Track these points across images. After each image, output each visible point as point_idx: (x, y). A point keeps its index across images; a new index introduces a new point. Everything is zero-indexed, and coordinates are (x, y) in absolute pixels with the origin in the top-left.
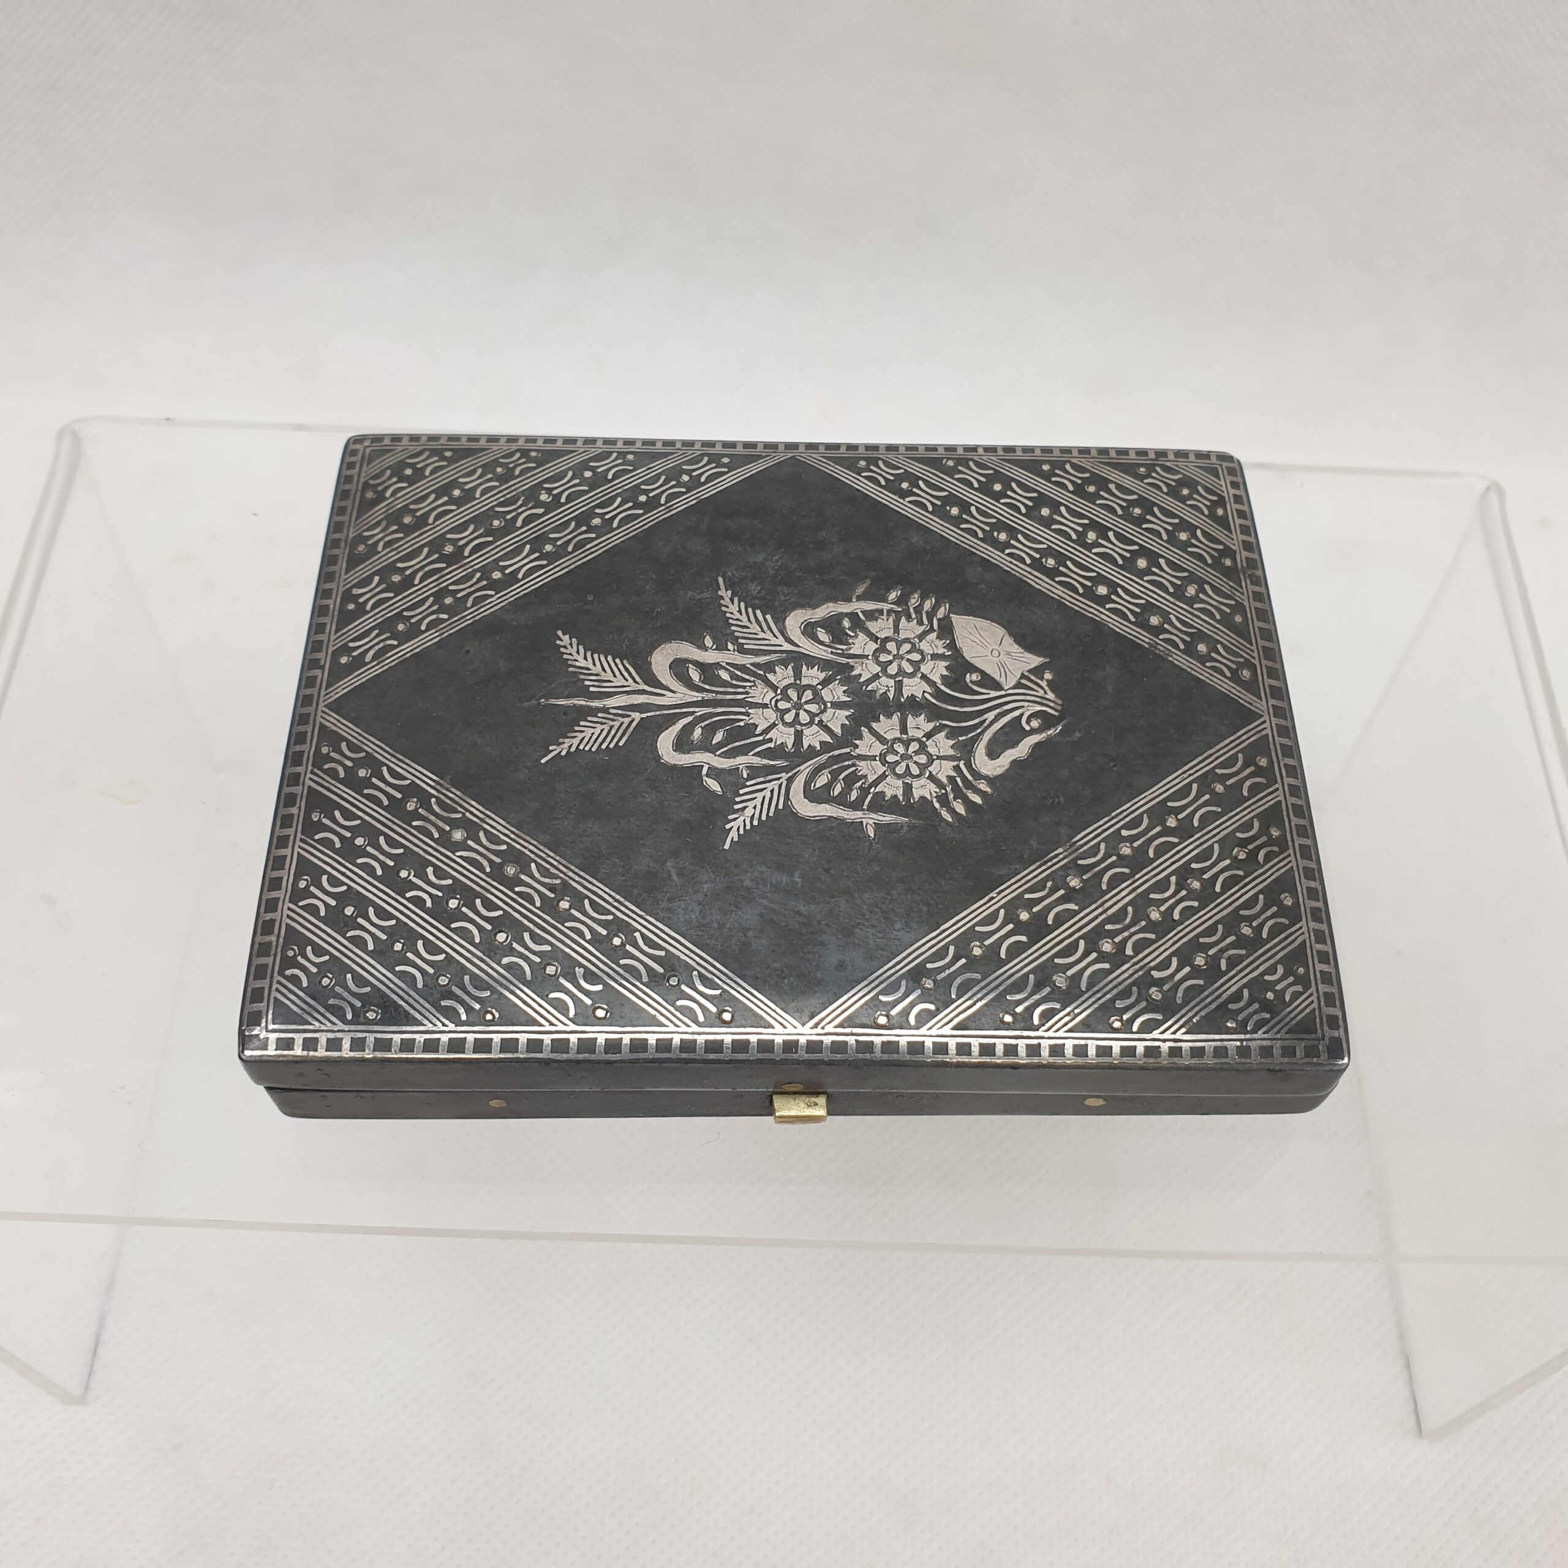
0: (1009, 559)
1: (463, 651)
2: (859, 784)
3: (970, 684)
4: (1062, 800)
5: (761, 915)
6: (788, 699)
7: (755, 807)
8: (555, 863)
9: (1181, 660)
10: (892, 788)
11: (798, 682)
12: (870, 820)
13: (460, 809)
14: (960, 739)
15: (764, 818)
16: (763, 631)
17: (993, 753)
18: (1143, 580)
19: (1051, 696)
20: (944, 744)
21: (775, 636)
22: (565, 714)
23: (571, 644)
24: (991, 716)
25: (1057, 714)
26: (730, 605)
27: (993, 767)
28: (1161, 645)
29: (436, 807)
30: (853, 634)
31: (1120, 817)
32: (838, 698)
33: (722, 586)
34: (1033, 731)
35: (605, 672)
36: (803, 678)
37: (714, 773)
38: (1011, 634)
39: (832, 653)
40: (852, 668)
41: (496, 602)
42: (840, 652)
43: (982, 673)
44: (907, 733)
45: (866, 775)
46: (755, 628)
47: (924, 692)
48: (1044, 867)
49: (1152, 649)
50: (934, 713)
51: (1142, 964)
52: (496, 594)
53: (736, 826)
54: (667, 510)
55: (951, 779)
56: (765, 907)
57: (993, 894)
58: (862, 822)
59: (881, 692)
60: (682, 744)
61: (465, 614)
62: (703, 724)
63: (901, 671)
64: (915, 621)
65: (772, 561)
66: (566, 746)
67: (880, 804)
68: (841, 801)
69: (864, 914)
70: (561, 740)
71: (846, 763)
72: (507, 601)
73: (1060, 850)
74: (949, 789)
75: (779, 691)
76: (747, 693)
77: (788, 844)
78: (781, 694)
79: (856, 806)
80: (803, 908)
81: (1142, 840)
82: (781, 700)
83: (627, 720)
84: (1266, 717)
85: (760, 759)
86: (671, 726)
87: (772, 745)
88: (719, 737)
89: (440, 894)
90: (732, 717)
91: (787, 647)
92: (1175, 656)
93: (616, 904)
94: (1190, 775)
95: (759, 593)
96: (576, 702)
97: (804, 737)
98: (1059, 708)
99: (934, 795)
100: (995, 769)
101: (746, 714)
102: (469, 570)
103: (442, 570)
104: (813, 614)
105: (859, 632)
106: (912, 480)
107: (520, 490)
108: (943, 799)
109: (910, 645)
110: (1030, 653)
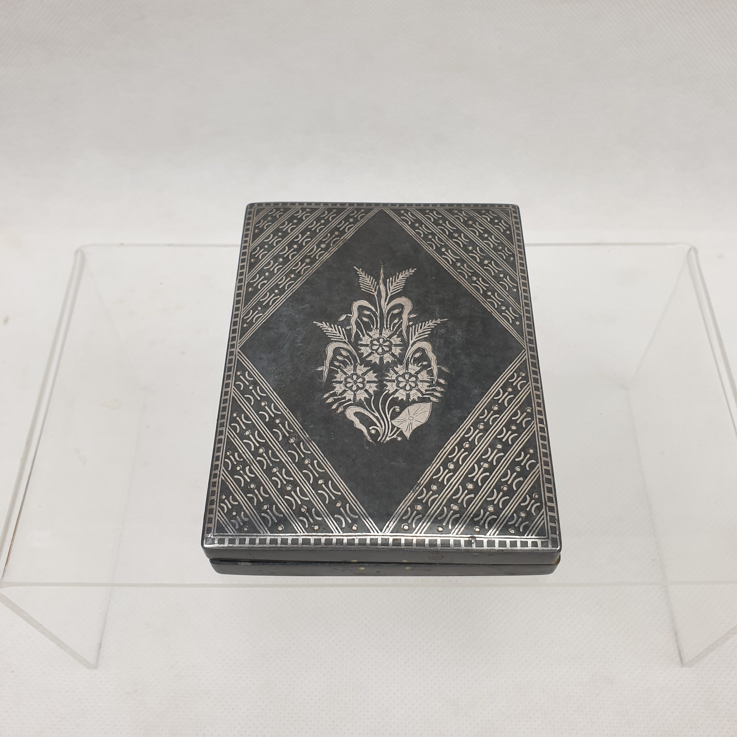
0: (467, 428)
1: (405, 242)
2: (342, 365)
3: (393, 408)
4: (333, 439)
5: (284, 333)
6: (384, 341)
7: (332, 331)
8: (310, 272)
9: (411, 496)
10: (340, 377)
11: (393, 346)
12: (325, 369)
13: (334, 246)
14: (365, 403)
15: (327, 334)
16: (419, 334)
17: (356, 414)
18: (459, 485)
19: (388, 439)
20: (362, 396)
21: (417, 338)
22: (376, 273)
23: (410, 273)
24: (377, 414)
25: (378, 440)
26: (433, 323)
27: (350, 413)
28: (419, 488)
29: (335, 239)
30: (419, 365)
31: (323, 461)
32: (385, 359)
33: (443, 320)
34: (369, 431)
35: (397, 284)
36: (395, 347)
37: (348, 319)
38: (421, 425)
39: (409, 358)
40: (401, 364)
41: (430, 250)
42: (409, 360)
43: (400, 413)
44: (367, 383)
45: (346, 368)
46: (420, 331)
47: (389, 390)
48: (300, 429)
49: (417, 484)
50: (377, 394)
51: (253, 463)
52: (434, 250)
54: (483, 301)
55: (345, 398)
56: (287, 335)
57: (288, 410)
58: (324, 366)
59: (389, 374)
60: (361, 308)
61: (423, 241)
62: (371, 314)
63: (400, 382)
64: (428, 389)
65: (459, 336)
66: (361, 273)
67: (332, 373)
68: (334, 359)
69: (282, 366)
70: (364, 272)
71: (352, 361)
72: (430, 253)
73: (308, 436)
74: (339, 397)
75: (388, 339)
76: (387, 328)
77: (315, 342)
78: (387, 340)
79: (331, 364)
80: (286, 346)
81: (312, 469)
82: (384, 340)
83: (373, 291)
84: (380, 534)
85: (355, 332)
86: (371, 304)
87: (361, 336)
88: (365, 319)
89: (299, 243)
90: (375, 324)
91: (411, 342)
92: (413, 494)
93: (292, 290)
94: (345, 492)
95: (440, 333)
96: (382, 275)
97: (365, 347)
98: (382, 441)
99: (337, 392)
100: (349, 414)
101: (377, 328)
102: (445, 242)
103: (445, 234)
104: (430, 351)
105: (420, 367)
106: (514, 393)
107: (489, 254)
108: (335, 394)
109: (414, 386)
110: (412, 433)
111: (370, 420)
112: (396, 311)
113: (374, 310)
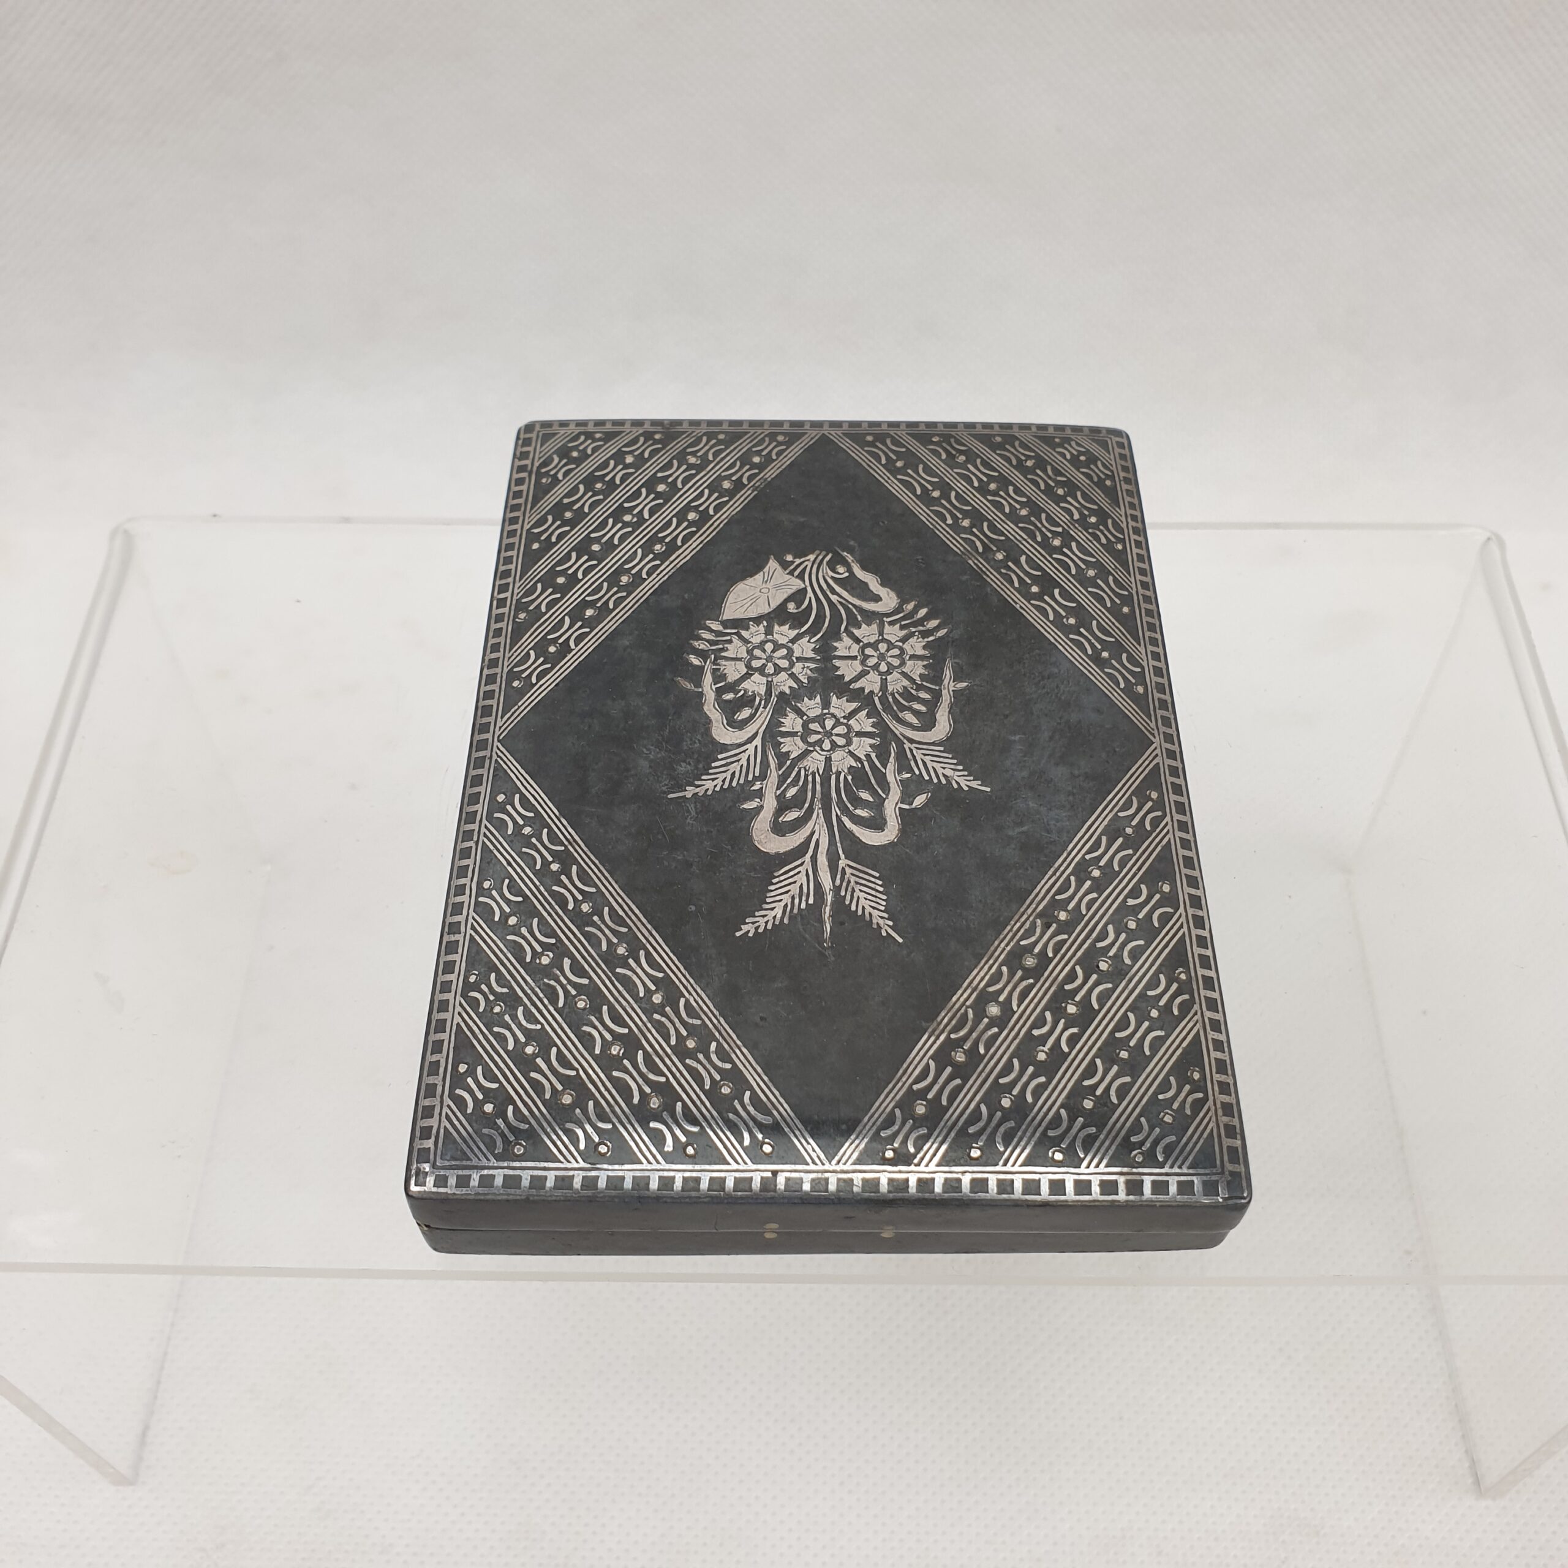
0: (654, 575)
1: (761, 1023)
2: (913, 691)
3: (800, 610)
4: (920, 557)
5: (1057, 764)
6: (820, 743)
7: (944, 768)
8: (1018, 925)
9: (771, 473)
10: (916, 669)
11: (799, 734)
12: (950, 685)
13: (962, 1011)
14: (860, 619)
15: (954, 761)
17: (877, 599)
18: (681, 489)
19: (812, 557)
20: (866, 630)
21: (744, 751)
22: (842, 923)
23: (753, 923)
24: (834, 598)
25: (830, 555)
26: (704, 788)
27: (888, 600)
28: (755, 484)
29: (962, 1033)
30: (742, 692)
31: (934, 523)
32: (818, 704)
33: (681, 794)
34: (850, 570)
35: (789, 891)
36: (795, 730)
37: (907, 799)
38: (744, 579)
39: (765, 708)
40: (782, 693)
41: (693, 994)
42: (763, 702)
43: (787, 601)
44: (856, 656)
45: (903, 686)
46: (735, 767)
47: (809, 642)
48: (988, 573)
49: (758, 489)
50: (834, 634)
51: (1069, 524)
52: (684, 996)
53: (964, 781)
54: (574, 844)
55: (902, 628)
56: (1048, 761)
57: (1018, 607)
58: (953, 691)
59: (809, 672)
60: (877, 823)
61: (711, 1026)
62: (851, 808)
63: (787, 657)
64: (727, 645)
65: (648, 753)
66: (881, 922)
67: (934, 675)
68: (932, 705)
69: (1047, 693)
70: (875, 926)
71: (891, 700)
72: (695, 985)
73: (970, 562)
74: (913, 630)
75: (812, 749)
76: (813, 774)
77: (981, 743)
78: (814, 747)
79: (937, 696)
80: (1047, 735)
81: (955, 512)
82: (821, 747)
83: (848, 871)
84: (824, 433)
85: (889, 764)
86: (854, 835)
87: (873, 755)
88: (865, 795)
89: (1063, 1021)
90: (842, 785)
91: (758, 741)
92: (767, 476)
93: (1058, 874)
94: (889, 479)
95: (689, 764)
96: (827, 915)
97: (863, 730)
98: (824, 553)
99: (921, 639)
100: (891, 598)
101: (838, 774)
102: (649, 1025)
103: (646, 1055)
104: (717, 721)
105: (740, 688)
107: (533, 984)
108: (925, 634)
109: (755, 650)
110: (764, 568)
111: (849, 588)
112: (792, 816)
113: (845, 820)
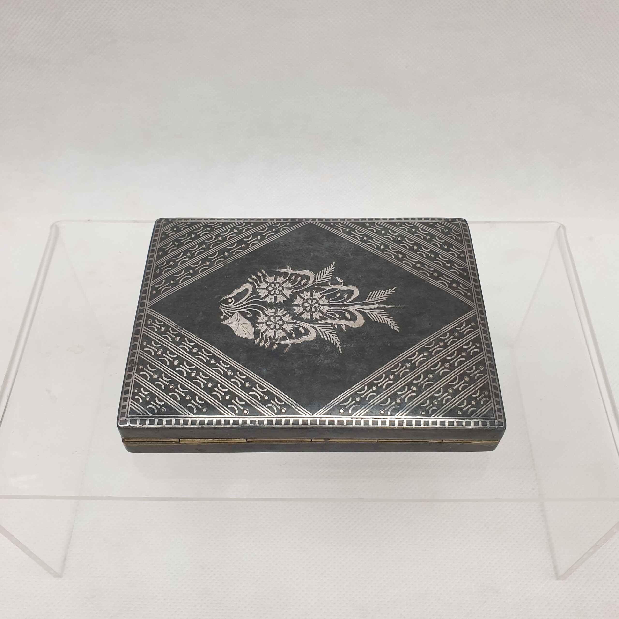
0: (229, 362)
1: (432, 325)
2: (292, 280)
3: (251, 313)
4: (225, 277)
5: (323, 245)
6: (315, 307)
7: (326, 273)
8: (387, 258)
9: (172, 324)
10: (281, 280)
11: (311, 313)
12: (289, 270)
13: (420, 273)
14: (256, 295)
15: (323, 270)
16: (324, 332)
17: (246, 290)
19: (222, 310)
20: (262, 293)
21: (320, 330)
22: (391, 302)
23: (393, 327)
24: (245, 303)
25: (222, 304)
26: (337, 342)
28: (178, 329)
29: (427, 273)
30: (291, 331)
31: (208, 272)
32: (297, 308)
33: (340, 349)
34: (231, 298)
35: (380, 316)
36: (310, 314)
37: (340, 284)
38: (233, 332)
39: (299, 324)
40: (292, 319)
41: (424, 343)
42: (296, 324)
43: (245, 317)
44: (274, 296)
45: (289, 283)
46: (327, 333)
47: (267, 310)
48: (235, 258)
49: (182, 328)
50: (265, 304)
51: (211, 235)
52: (424, 346)
53: (331, 268)
54: (364, 383)
55: (261, 283)
56: (322, 247)
57: (252, 250)
58: (291, 269)
59: (282, 310)
61: (434, 338)
62: (344, 299)
63: (275, 317)
64: (268, 337)
65: (322, 360)
66: (389, 292)
67: (285, 275)
68: (297, 275)
69: (292, 245)
70: (391, 294)
71: (295, 287)
72: (420, 343)
73: (229, 262)
75: (318, 310)
76: (329, 309)
77: (315, 263)
78: (317, 309)
79: (293, 274)
80: (310, 246)
81: (202, 266)
82: (318, 307)
83: (370, 300)
84: (147, 307)
85: (324, 288)
86: (355, 298)
87: (320, 292)
88: (338, 295)
89: (420, 250)
90: (334, 301)
91: (315, 326)
92: (174, 325)
93: (367, 247)
94: (181, 285)
95: (326, 347)
96: (388, 306)
97: (309, 295)
98: (221, 306)
99: (267, 278)
100: (246, 286)
101: (329, 302)
102: (437, 356)
103: (448, 356)
104: (306, 339)
105: (289, 332)
106: (263, 400)
107: (425, 392)
108: (264, 276)
109: (271, 327)
110: (227, 325)
111: (240, 298)
112: (348, 316)
113: (349, 301)
